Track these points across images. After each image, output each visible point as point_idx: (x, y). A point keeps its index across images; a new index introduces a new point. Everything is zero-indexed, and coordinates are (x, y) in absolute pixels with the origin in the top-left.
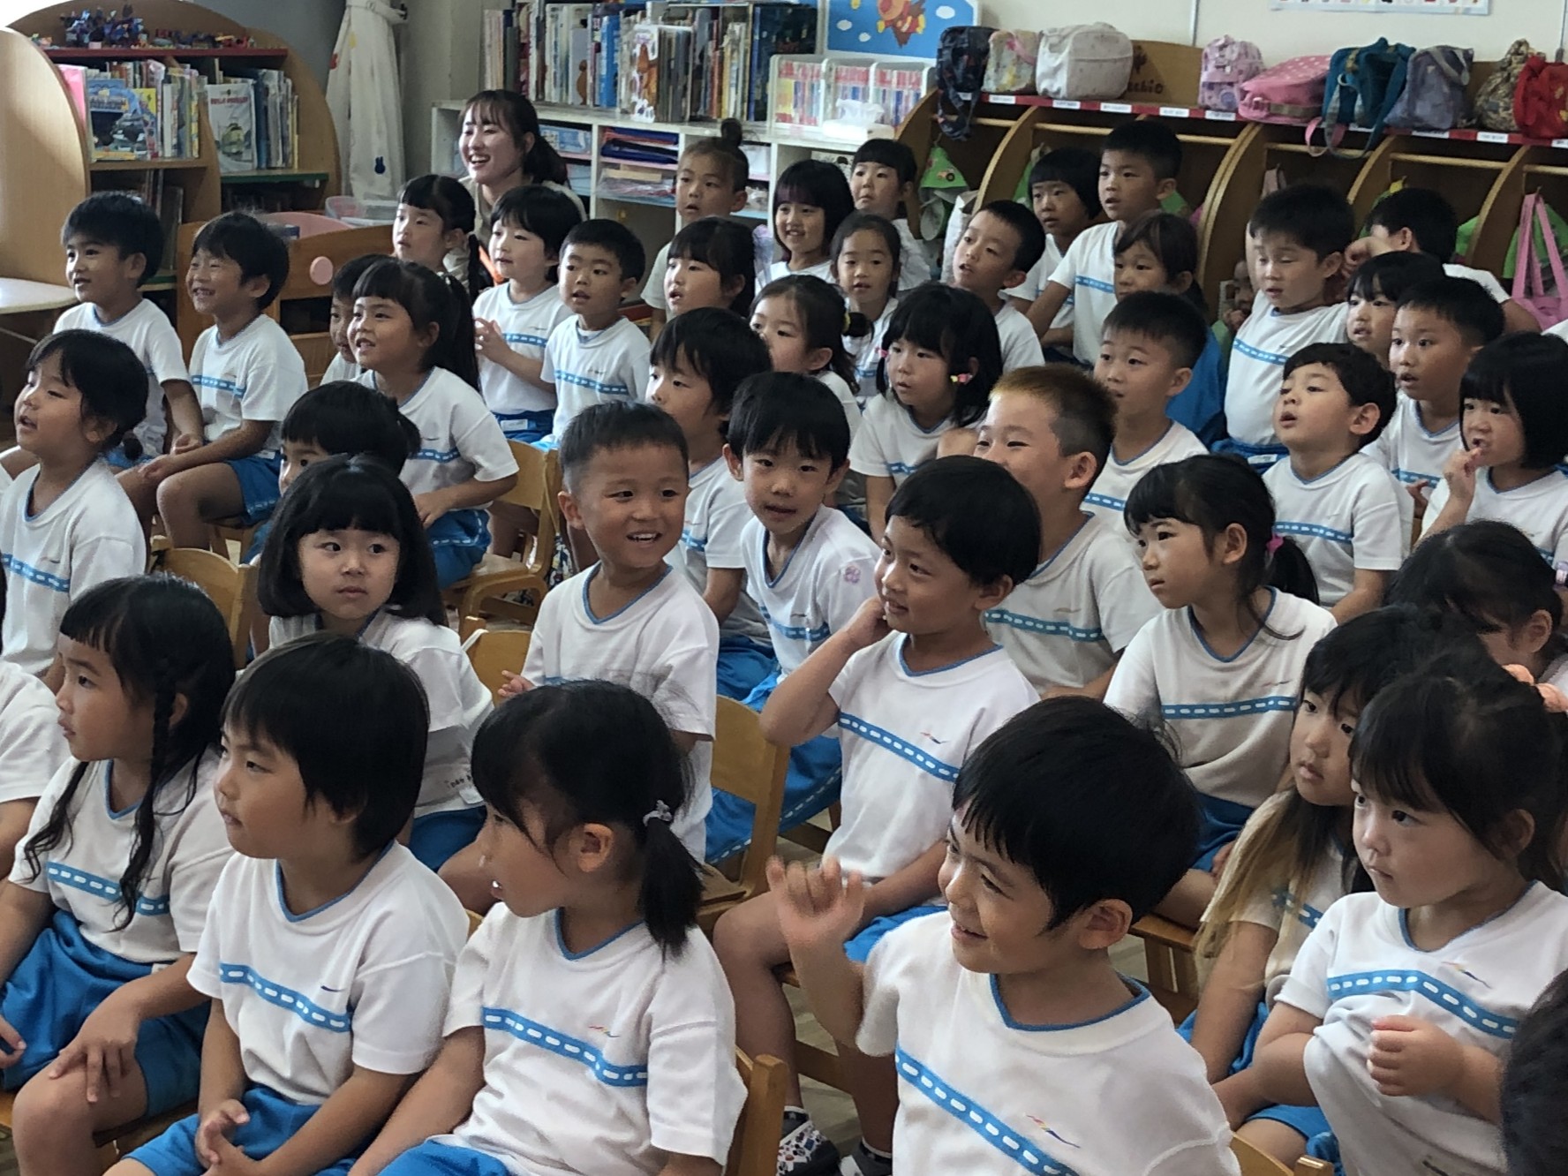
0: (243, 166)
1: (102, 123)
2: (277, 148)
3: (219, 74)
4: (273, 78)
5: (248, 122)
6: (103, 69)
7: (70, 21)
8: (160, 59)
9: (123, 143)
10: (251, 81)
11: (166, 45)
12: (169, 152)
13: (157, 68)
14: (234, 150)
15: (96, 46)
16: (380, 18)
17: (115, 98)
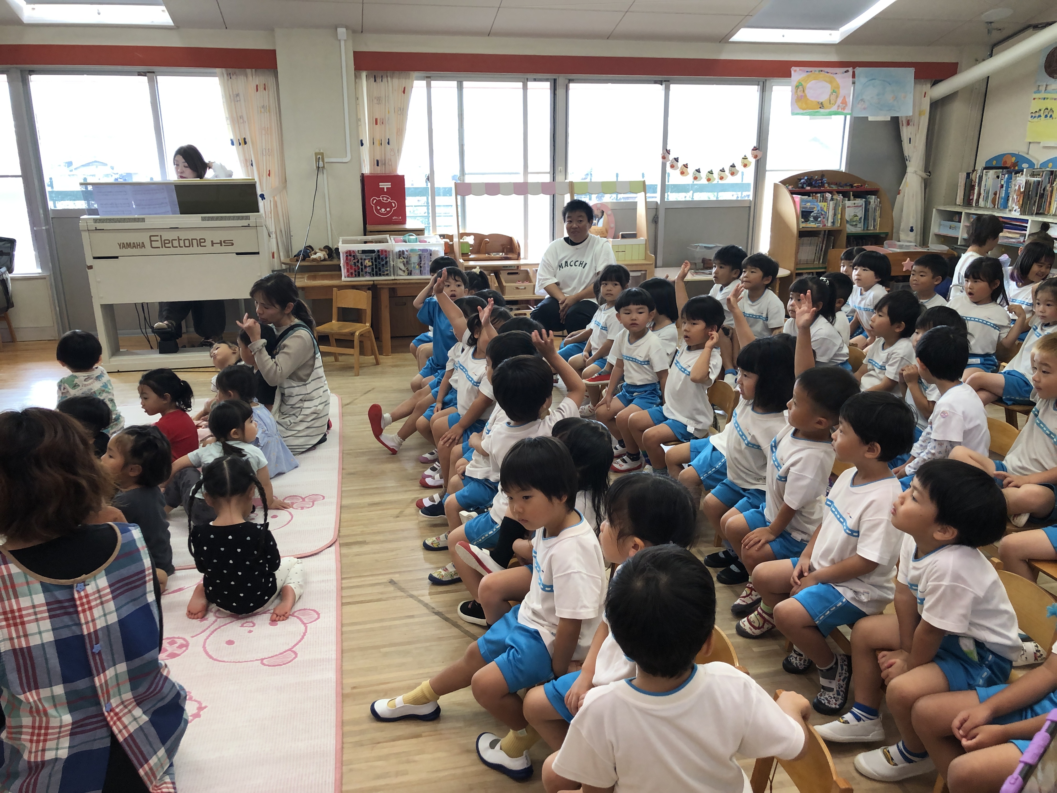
0: (858, 229)
1: (805, 215)
2: (871, 222)
3: (852, 197)
4: (872, 199)
5: (860, 213)
6: (809, 196)
7: (801, 179)
8: (829, 192)
9: (813, 222)
10: (864, 200)
11: (835, 187)
12: (829, 224)
13: (829, 196)
14: (854, 223)
15: (808, 188)
16: (918, 176)
17: (812, 206)
